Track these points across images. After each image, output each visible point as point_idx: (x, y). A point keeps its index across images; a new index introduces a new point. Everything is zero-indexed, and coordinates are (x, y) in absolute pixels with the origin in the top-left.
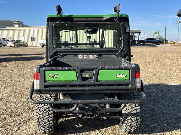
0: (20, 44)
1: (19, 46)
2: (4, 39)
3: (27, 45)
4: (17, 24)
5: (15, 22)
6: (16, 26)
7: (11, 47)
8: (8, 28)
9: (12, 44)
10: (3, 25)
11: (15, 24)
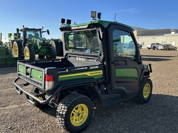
0: (169, 47)
1: (168, 49)
2: (158, 44)
3: (175, 49)
4: (174, 31)
5: (172, 30)
6: (173, 33)
7: (161, 50)
8: (166, 35)
9: (162, 47)
10: (163, 33)
11: (172, 31)
